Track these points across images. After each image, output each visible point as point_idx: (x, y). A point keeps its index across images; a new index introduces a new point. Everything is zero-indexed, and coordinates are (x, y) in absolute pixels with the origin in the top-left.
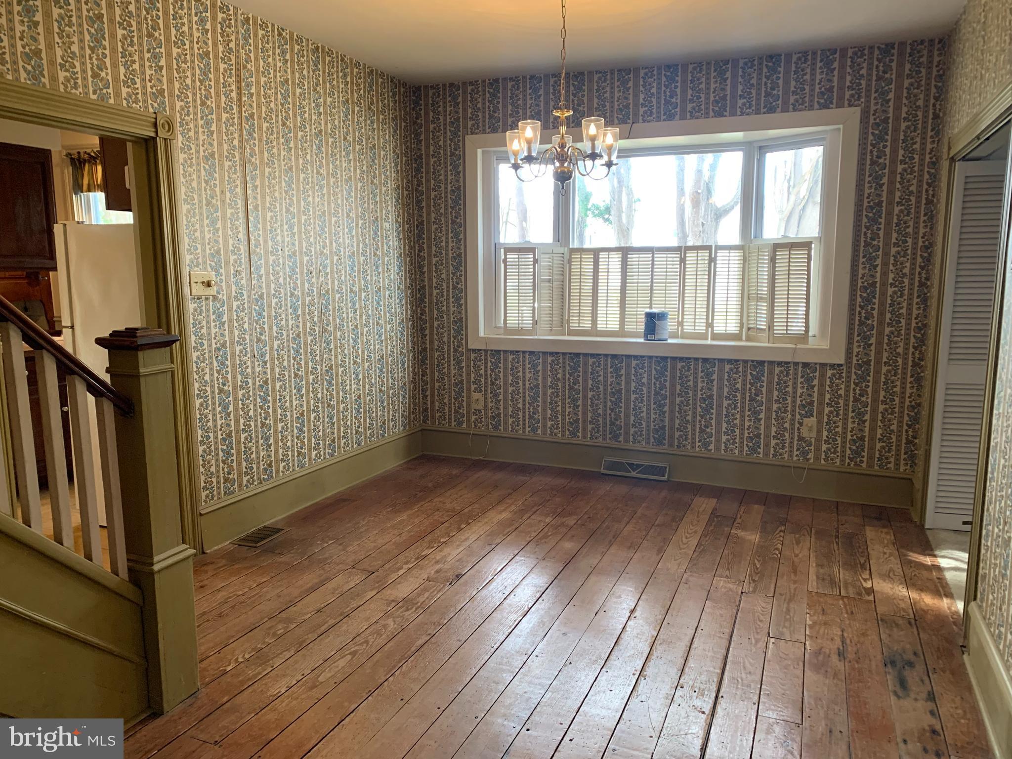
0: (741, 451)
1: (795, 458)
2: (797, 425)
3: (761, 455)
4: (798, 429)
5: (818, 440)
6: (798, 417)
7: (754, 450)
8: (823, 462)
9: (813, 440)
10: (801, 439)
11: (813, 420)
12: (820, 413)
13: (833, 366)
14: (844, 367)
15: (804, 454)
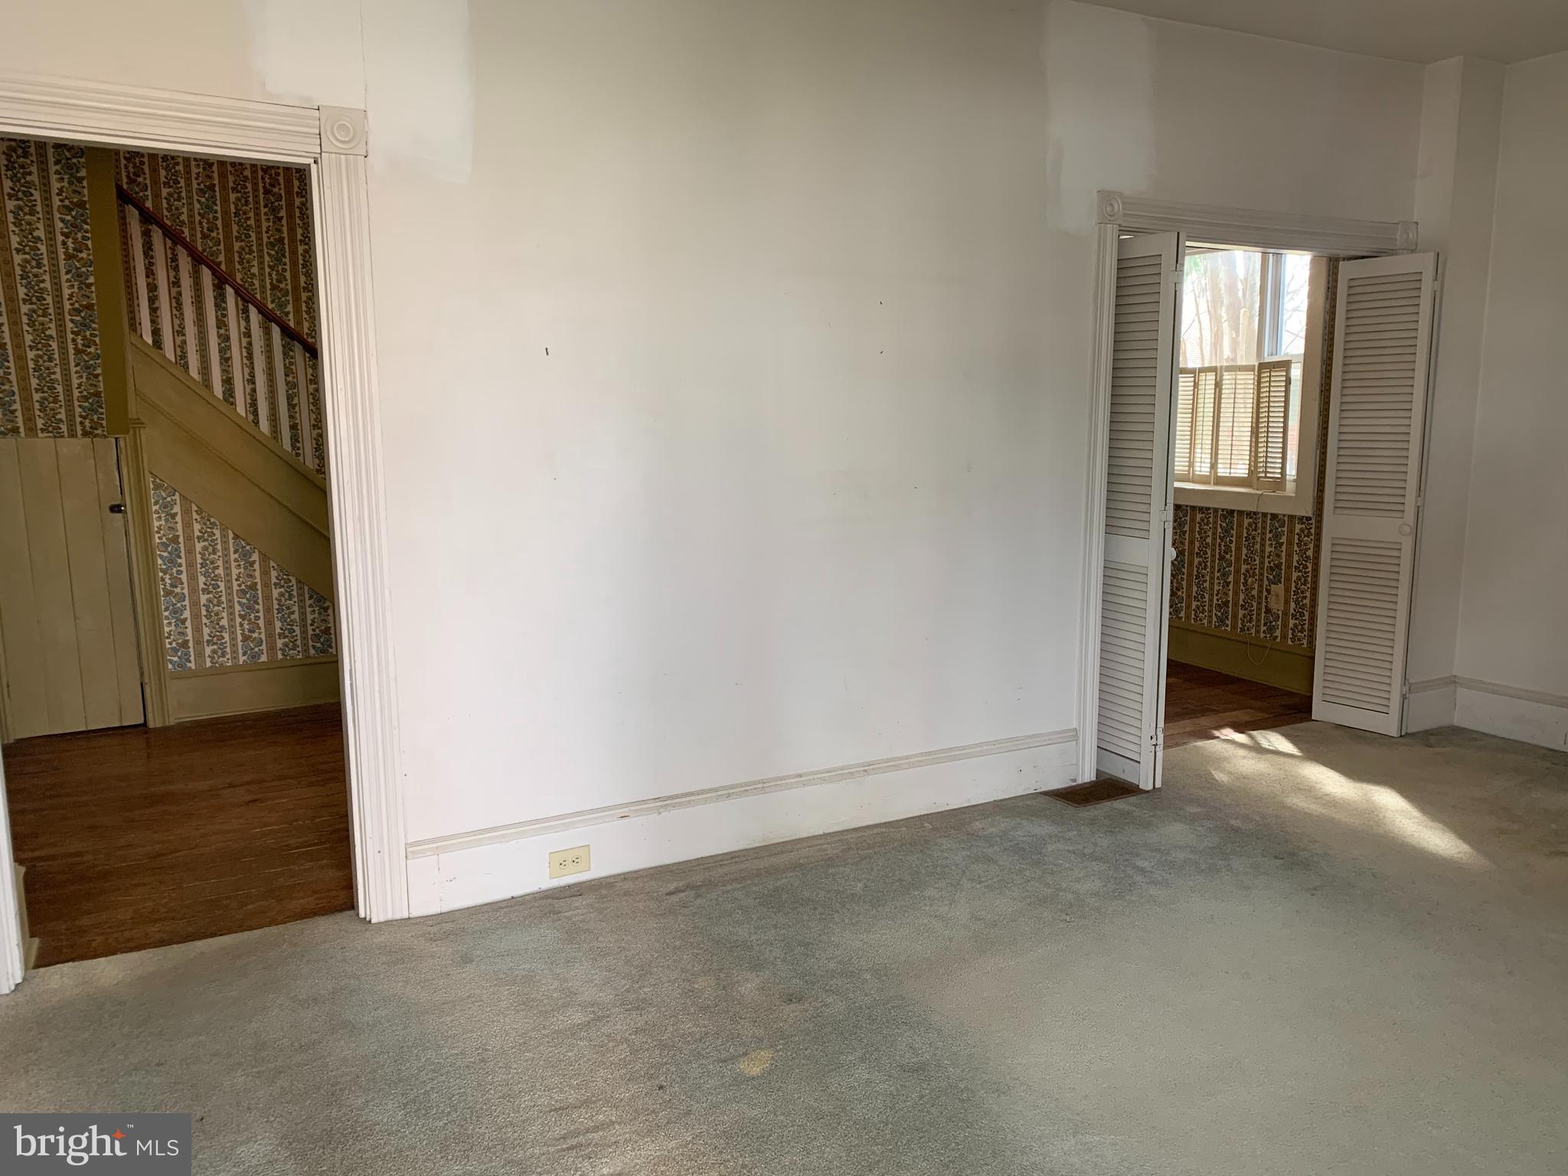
0: (1210, 622)
1: (1262, 635)
2: (1265, 593)
3: (1229, 629)
4: (1266, 598)
5: (1285, 613)
6: (1266, 582)
7: (1222, 621)
8: (1290, 642)
9: (1280, 613)
10: (1268, 611)
11: (1281, 586)
12: (1288, 579)
13: (1301, 519)
14: (1313, 521)
15: (1271, 630)
